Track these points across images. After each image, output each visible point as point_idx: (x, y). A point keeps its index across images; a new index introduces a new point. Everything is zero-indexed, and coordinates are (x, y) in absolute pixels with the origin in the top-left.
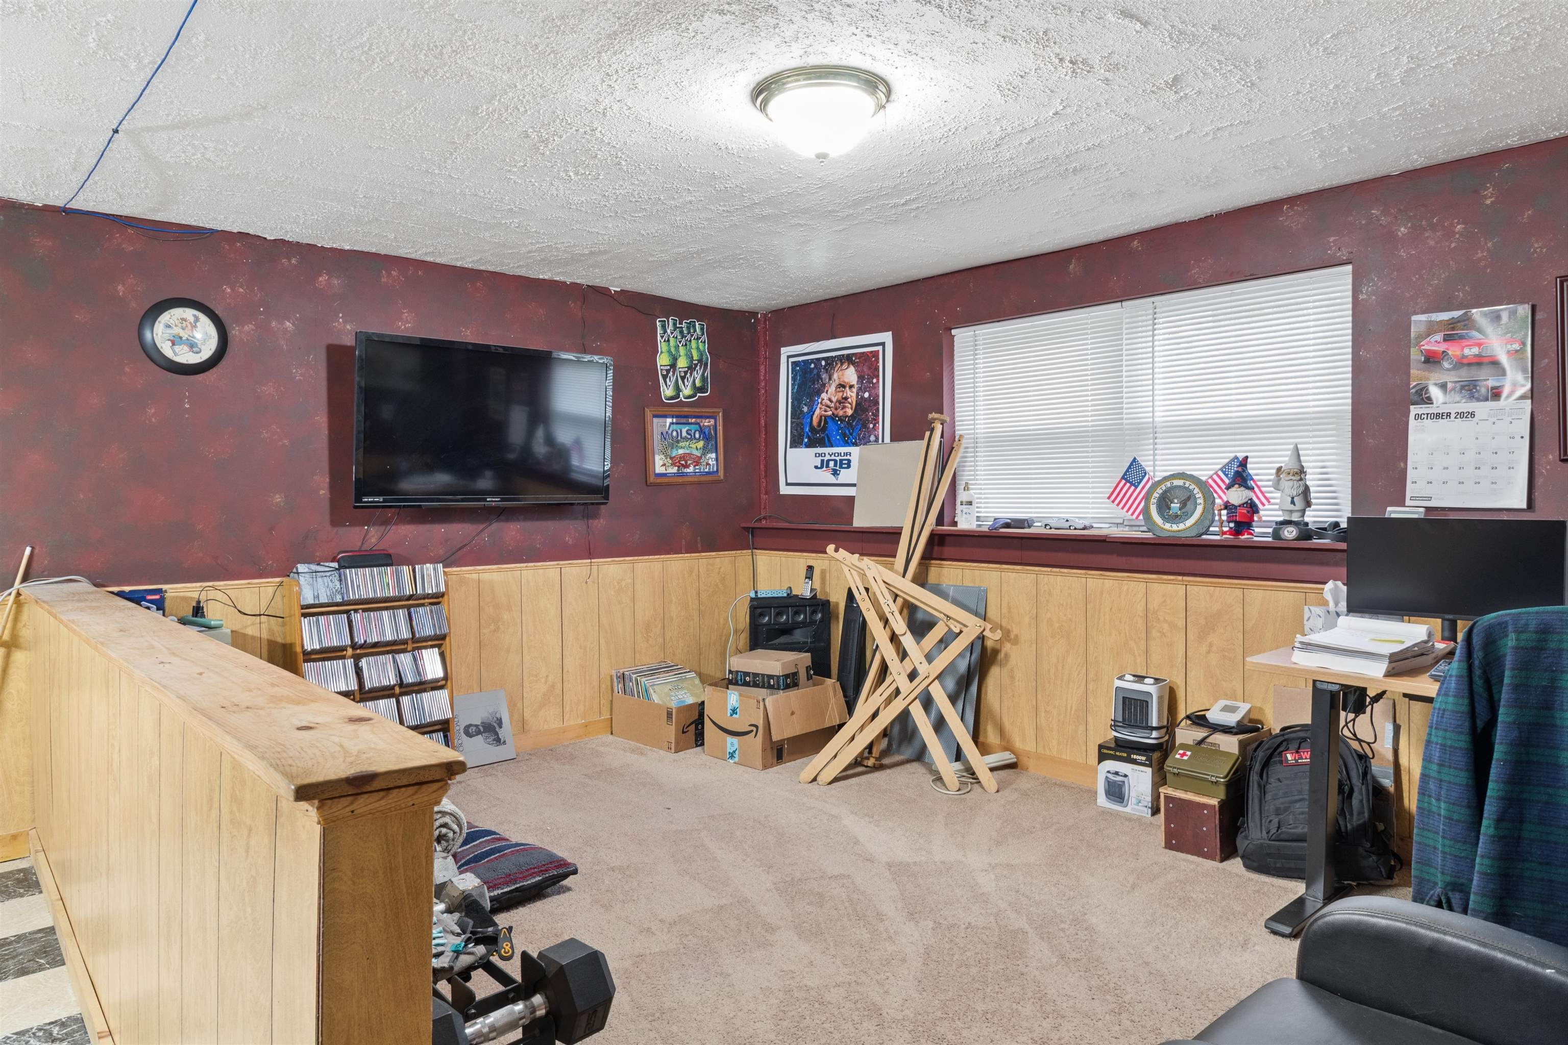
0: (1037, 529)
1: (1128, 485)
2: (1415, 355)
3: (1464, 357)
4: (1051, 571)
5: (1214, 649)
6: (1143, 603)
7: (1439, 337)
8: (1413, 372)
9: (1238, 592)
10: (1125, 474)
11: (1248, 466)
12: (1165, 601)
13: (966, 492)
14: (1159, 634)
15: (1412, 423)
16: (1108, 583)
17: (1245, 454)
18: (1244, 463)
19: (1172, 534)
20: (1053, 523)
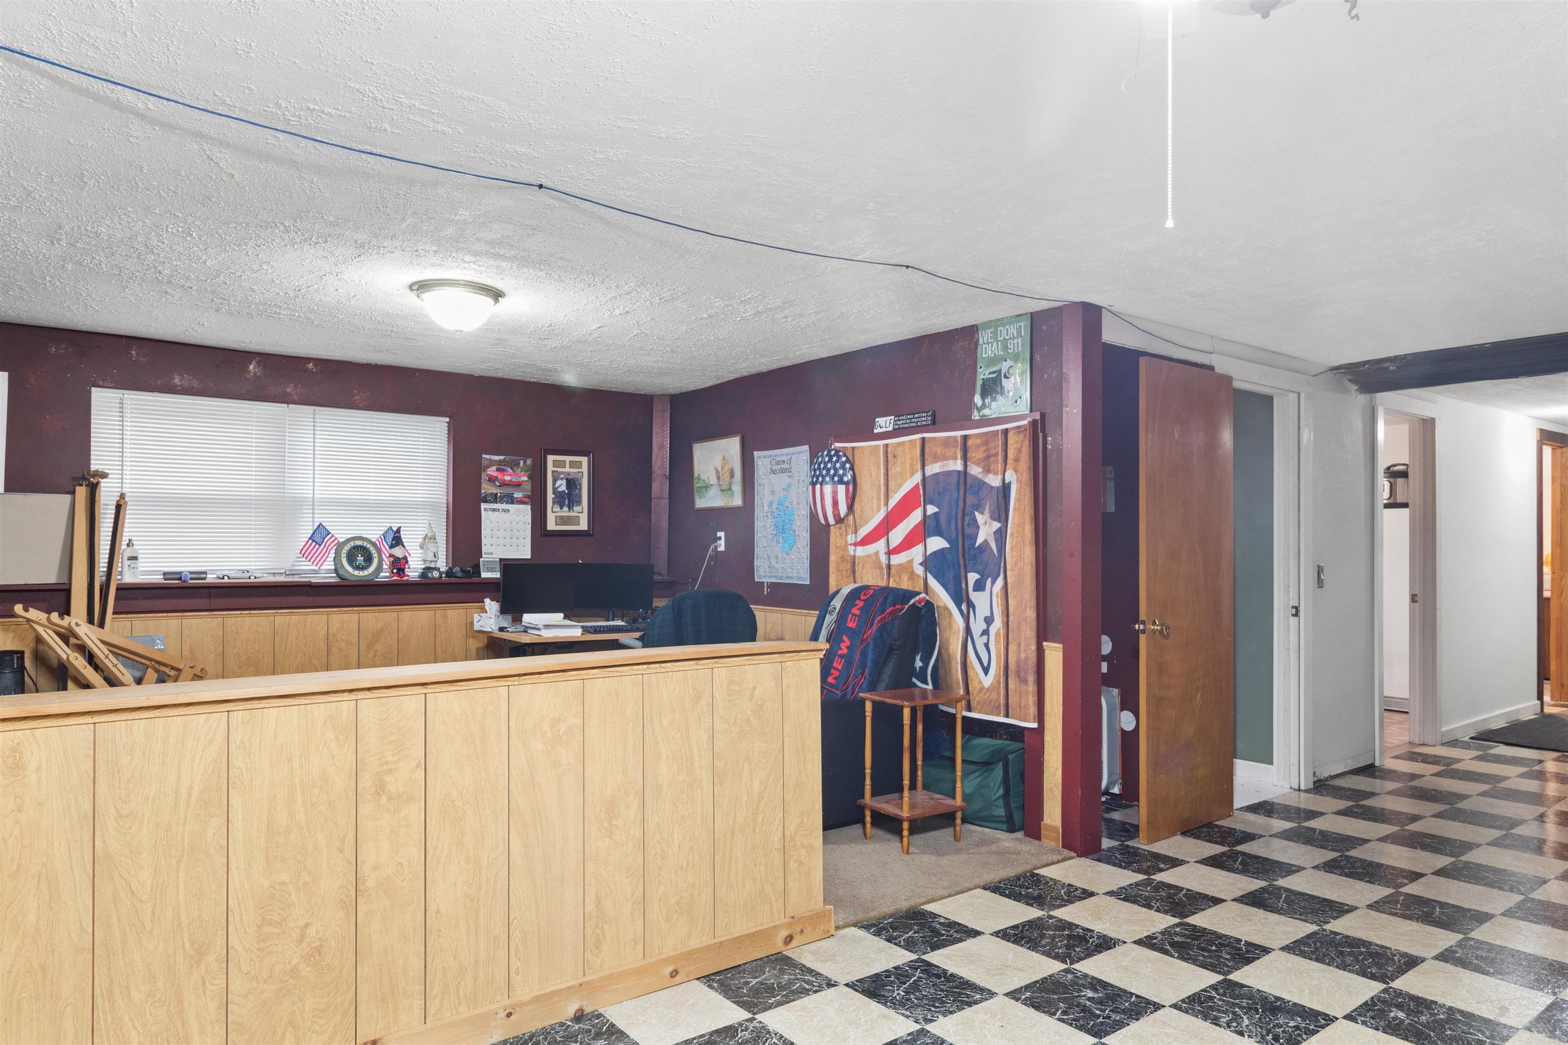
0: (211, 578)
1: (314, 543)
2: (484, 477)
3: (505, 481)
4: (241, 614)
5: (379, 654)
6: (325, 629)
7: (494, 468)
8: (483, 485)
9: (395, 614)
10: (312, 535)
11: (402, 533)
12: (342, 626)
13: (130, 548)
14: (337, 651)
15: (483, 512)
16: (295, 619)
17: (399, 525)
18: (398, 531)
19: (359, 578)
20: (232, 574)
